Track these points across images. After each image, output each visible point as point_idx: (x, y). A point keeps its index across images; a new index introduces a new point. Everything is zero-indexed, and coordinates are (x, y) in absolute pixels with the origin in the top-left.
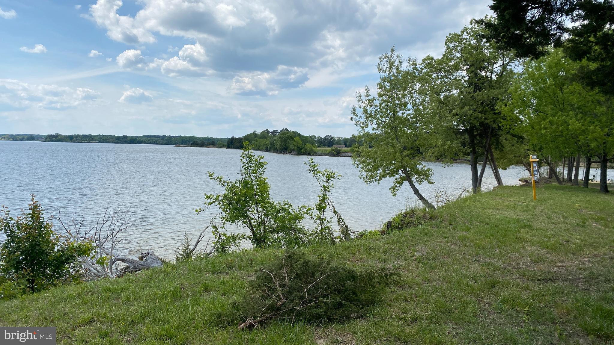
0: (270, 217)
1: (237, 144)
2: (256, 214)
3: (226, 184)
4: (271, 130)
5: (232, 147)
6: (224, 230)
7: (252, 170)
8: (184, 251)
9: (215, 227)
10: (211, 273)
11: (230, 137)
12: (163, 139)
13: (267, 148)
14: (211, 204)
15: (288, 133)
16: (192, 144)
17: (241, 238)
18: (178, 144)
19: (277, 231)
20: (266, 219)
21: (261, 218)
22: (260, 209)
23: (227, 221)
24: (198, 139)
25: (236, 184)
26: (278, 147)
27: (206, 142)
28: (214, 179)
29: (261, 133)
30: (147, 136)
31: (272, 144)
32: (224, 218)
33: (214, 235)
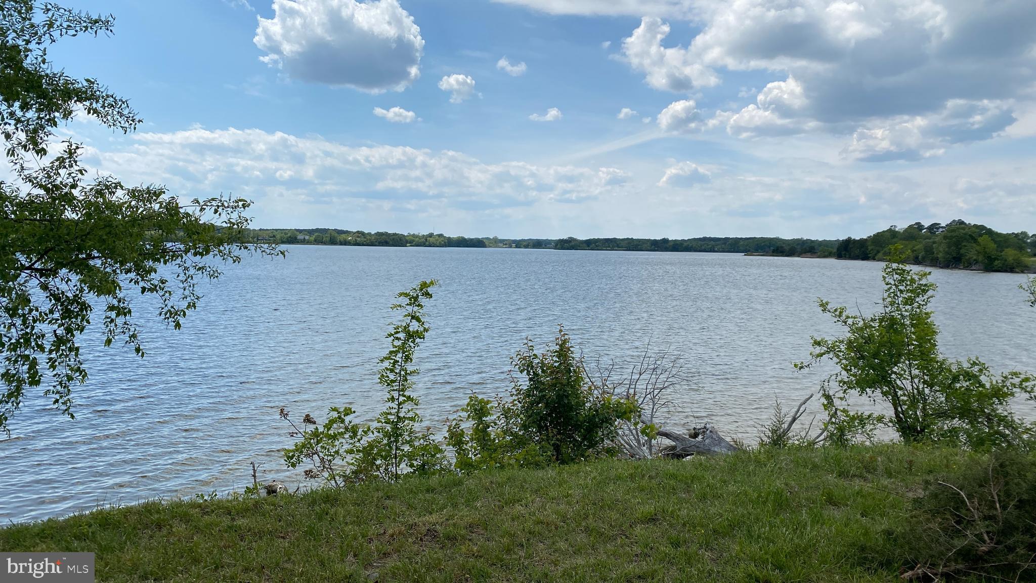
0: (938, 388)
1: (857, 252)
2: (908, 379)
3: (850, 321)
4: (926, 223)
5: (847, 256)
6: (844, 402)
7: (904, 298)
8: (774, 431)
9: (828, 397)
10: (834, 475)
11: (843, 237)
12: (725, 244)
13: (917, 258)
14: (821, 355)
15: (964, 229)
16: (773, 252)
17: (875, 422)
18: (749, 251)
19: (950, 416)
20: (927, 391)
21: (918, 389)
22: (915, 372)
23: (851, 388)
24: (784, 243)
25: (871, 323)
26: (940, 255)
27: (799, 247)
28: (829, 311)
29: (906, 230)
30: (700, 239)
31: (929, 250)
32: (845, 383)
33: (825, 409)
